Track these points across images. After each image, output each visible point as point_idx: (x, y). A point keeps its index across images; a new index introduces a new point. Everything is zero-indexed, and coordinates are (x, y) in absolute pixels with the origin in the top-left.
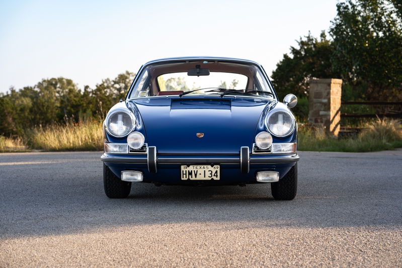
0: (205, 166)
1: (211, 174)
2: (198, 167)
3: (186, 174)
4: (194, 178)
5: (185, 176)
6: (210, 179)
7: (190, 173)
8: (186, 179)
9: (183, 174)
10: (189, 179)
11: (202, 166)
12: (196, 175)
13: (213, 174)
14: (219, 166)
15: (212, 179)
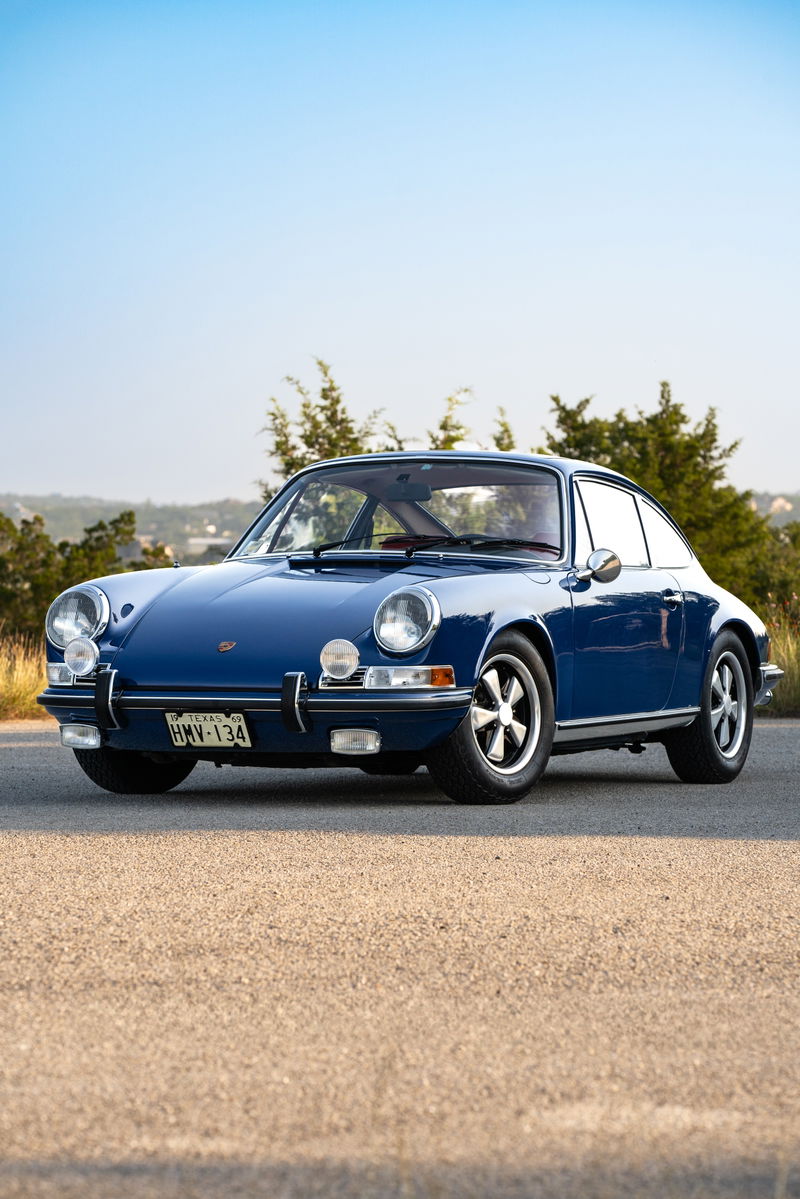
0: (214, 715)
1: (230, 733)
2: (201, 716)
3: (180, 733)
4: (198, 743)
5: (178, 736)
6: (231, 744)
7: (188, 732)
8: (184, 744)
9: (175, 733)
10: (188, 743)
11: (208, 715)
12: (200, 735)
13: (235, 733)
14: (241, 715)
15: (236, 744)
